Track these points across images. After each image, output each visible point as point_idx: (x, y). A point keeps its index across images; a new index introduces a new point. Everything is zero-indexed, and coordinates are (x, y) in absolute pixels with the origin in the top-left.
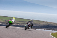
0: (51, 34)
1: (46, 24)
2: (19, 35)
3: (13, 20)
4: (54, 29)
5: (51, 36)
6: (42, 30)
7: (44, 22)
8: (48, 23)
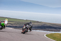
0: (46, 35)
1: (40, 25)
2: (12, 36)
3: (6, 22)
4: (49, 29)
5: (46, 37)
6: (36, 31)
7: (38, 22)
8: (43, 23)
